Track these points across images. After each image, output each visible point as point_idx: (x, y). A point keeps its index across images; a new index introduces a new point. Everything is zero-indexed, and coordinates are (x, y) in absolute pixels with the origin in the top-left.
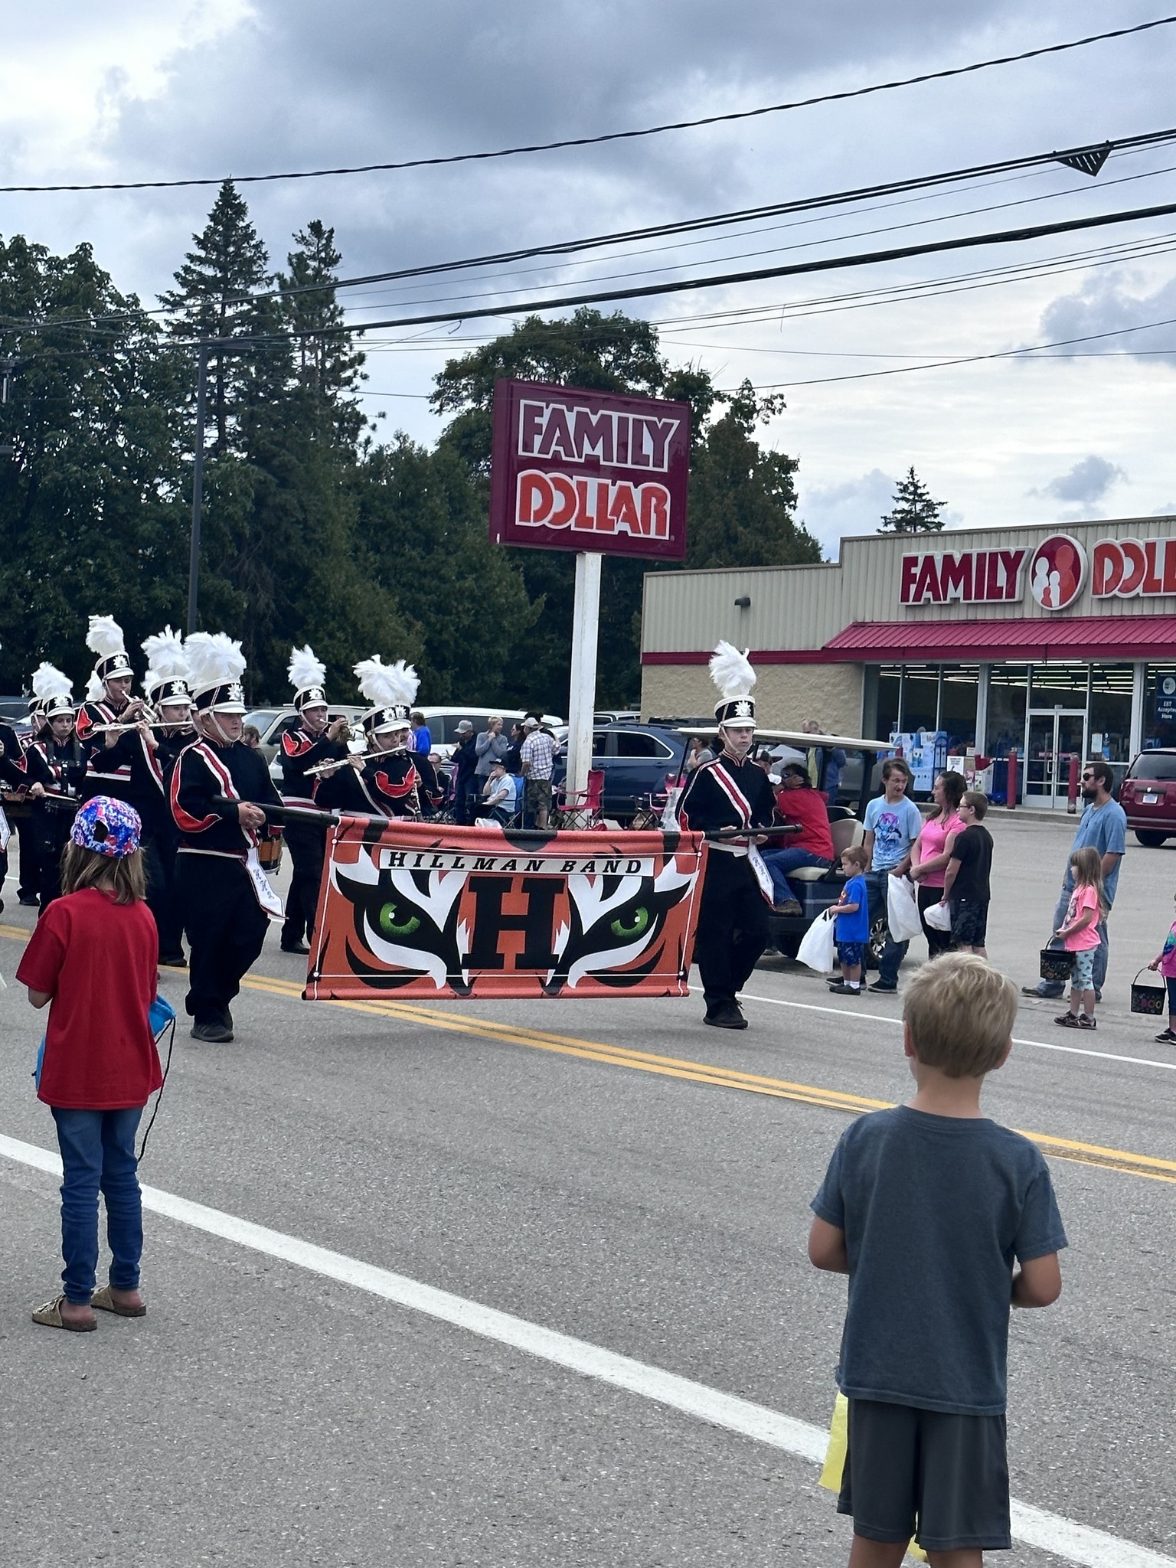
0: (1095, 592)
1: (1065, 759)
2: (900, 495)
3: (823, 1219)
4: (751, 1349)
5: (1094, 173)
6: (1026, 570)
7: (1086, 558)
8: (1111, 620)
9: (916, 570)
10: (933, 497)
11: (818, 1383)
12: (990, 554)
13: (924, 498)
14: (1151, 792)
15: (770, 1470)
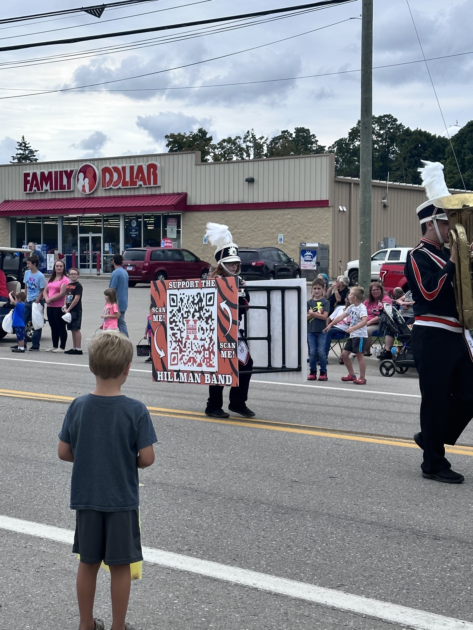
0: (103, 187)
1: (95, 254)
2: (19, 147)
3: (62, 441)
4: (9, 497)
5: (99, 17)
6: (75, 178)
7: (98, 173)
8: (110, 198)
9: (30, 178)
10: (32, 148)
11: (39, 507)
12: (60, 171)
13: (29, 148)
14: (130, 266)
15: (26, 543)
